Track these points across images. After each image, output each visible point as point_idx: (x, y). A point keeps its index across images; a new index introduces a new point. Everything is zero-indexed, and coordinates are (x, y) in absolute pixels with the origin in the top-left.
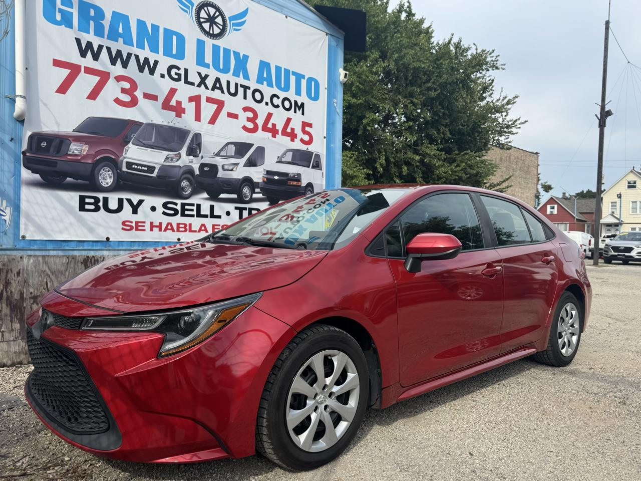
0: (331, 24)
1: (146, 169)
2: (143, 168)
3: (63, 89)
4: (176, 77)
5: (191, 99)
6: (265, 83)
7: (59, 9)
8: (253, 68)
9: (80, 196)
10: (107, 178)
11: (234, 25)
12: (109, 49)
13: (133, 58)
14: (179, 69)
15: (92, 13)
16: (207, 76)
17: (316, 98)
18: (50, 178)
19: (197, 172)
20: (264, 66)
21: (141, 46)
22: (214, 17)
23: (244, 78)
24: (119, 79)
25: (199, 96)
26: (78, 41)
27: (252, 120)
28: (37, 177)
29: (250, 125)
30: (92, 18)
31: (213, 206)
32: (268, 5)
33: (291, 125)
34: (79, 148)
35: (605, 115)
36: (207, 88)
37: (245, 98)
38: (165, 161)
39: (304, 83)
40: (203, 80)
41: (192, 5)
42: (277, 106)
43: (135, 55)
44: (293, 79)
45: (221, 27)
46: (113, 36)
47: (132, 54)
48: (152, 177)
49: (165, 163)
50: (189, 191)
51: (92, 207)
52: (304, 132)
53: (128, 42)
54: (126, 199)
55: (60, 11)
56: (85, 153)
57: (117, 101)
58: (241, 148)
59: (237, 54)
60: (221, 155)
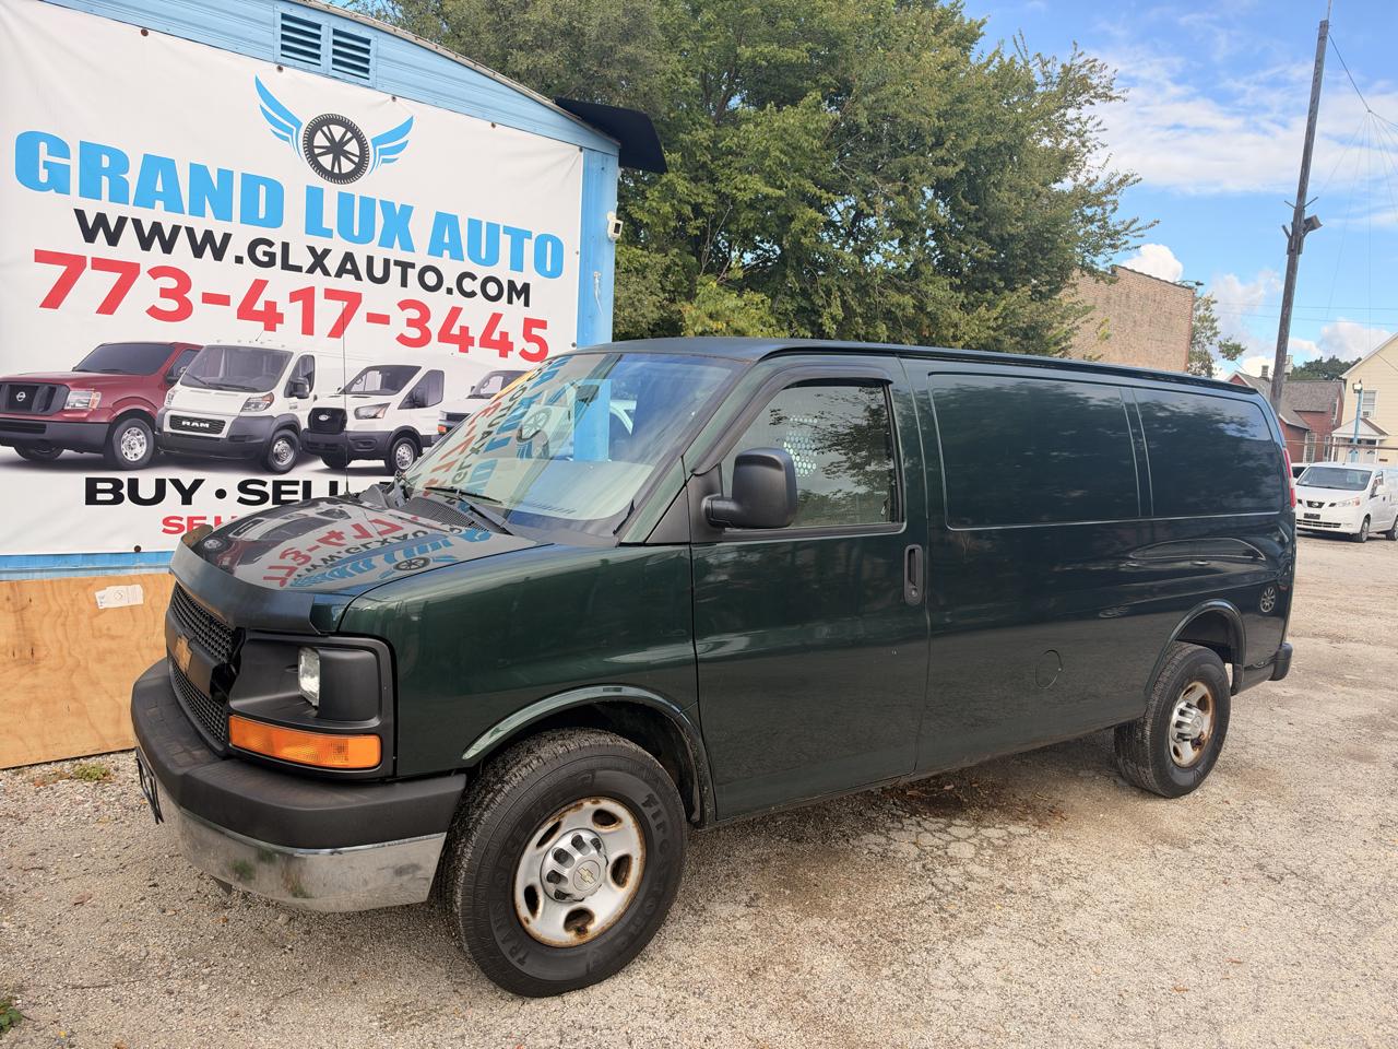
0: (590, 128)
1: (207, 425)
2: (202, 425)
3: (53, 300)
4: (266, 259)
5: (294, 297)
6: (446, 253)
7: (45, 162)
8: (421, 229)
9: (87, 479)
10: (135, 445)
11: (383, 152)
12: (137, 223)
13: (183, 234)
14: (270, 244)
15: (106, 162)
16: (326, 252)
17: (556, 273)
18: (32, 451)
19: (304, 425)
20: (445, 222)
21: (197, 210)
22: (343, 143)
23: (402, 249)
24: (156, 273)
25: (312, 290)
26: (80, 214)
27: (419, 323)
28: (9, 452)
29: (414, 333)
30: (106, 172)
31: (336, 483)
32: (456, 108)
33: (501, 327)
34: (84, 399)
35: (1302, 226)
36: (326, 272)
37: (404, 283)
38: (242, 410)
39: (529, 247)
40: (319, 260)
41: (299, 125)
42: (472, 294)
43: (186, 228)
44: (505, 242)
45: (356, 160)
46: (145, 199)
47: (180, 227)
48: (218, 439)
49: (244, 414)
50: (289, 459)
51: (110, 497)
52: (529, 337)
53: (174, 205)
54: (171, 480)
55: (47, 165)
56: (94, 407)
57: (154, 312)
58: (394, 377)
59: (387, 207)
60: (353, 390)
